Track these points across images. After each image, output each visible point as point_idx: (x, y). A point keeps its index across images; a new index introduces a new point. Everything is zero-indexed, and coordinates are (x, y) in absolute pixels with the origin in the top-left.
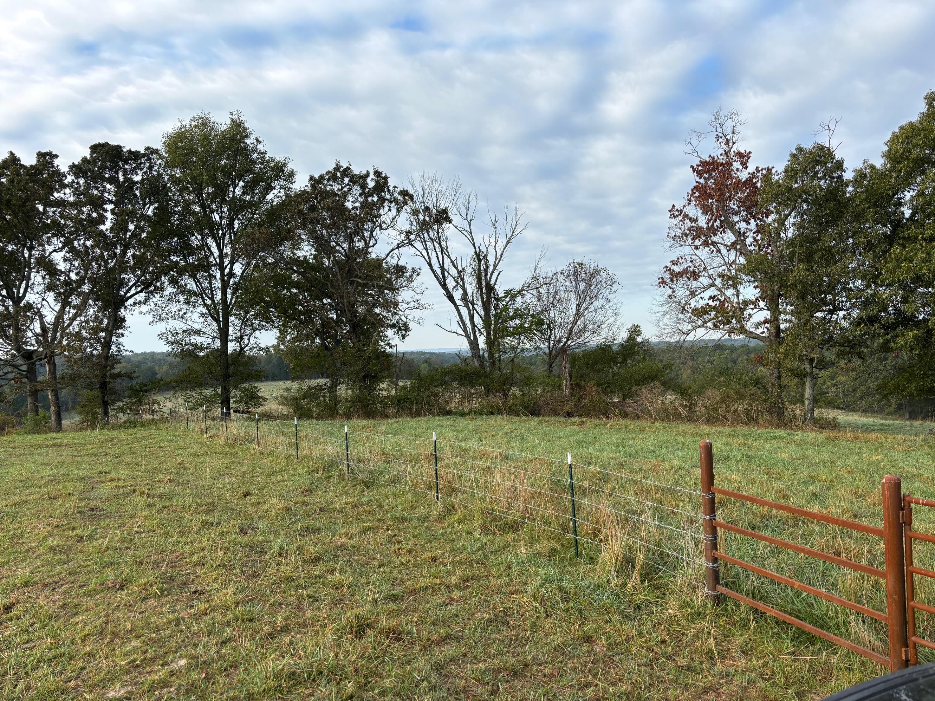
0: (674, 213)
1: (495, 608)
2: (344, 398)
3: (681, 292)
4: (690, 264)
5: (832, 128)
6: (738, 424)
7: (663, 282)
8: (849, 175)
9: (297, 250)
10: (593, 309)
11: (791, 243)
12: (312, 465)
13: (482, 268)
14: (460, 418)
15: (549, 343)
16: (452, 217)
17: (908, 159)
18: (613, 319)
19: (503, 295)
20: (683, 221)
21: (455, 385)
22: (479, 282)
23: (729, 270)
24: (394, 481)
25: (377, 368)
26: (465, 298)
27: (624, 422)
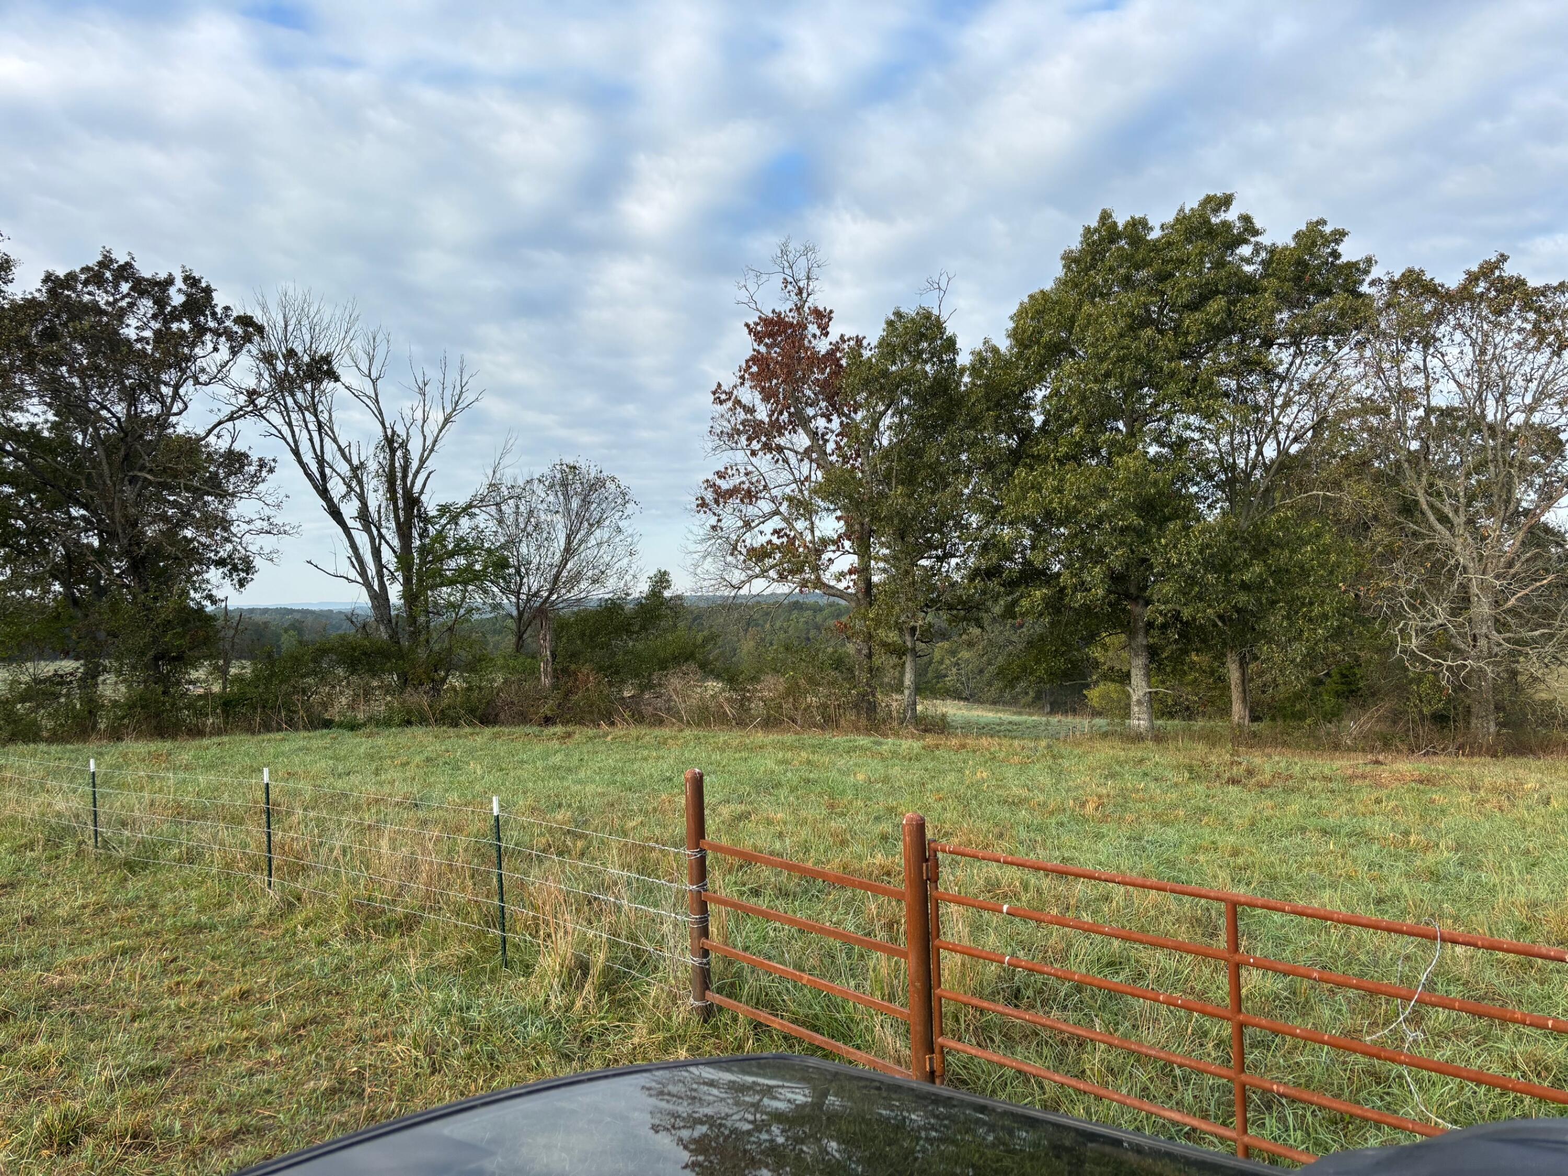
0: (720, 395)
1: (343, 1069)
2: (110, 701)
3: (731, 522)
4: (744, 479)
5: (943, 287)
6: (810, 728)
7: (703, 504)
8: (964, 359)
9: (14, 411)
10: (593, 542)
11: (886, 454)
12: (21, 836)
13: (397, 464)
14: (348, 734)
15: (518, 599)
16: (339, 371)
17: (1038, 343)
18: (626, 560)
19: (435, 513)
20: (732, 410)
21: (340, 672)
22: (392, 489)
23: (801, 491)
24: (191, 857)
25: (184, 642)
26: (364, 515)
27: (634, 731)
